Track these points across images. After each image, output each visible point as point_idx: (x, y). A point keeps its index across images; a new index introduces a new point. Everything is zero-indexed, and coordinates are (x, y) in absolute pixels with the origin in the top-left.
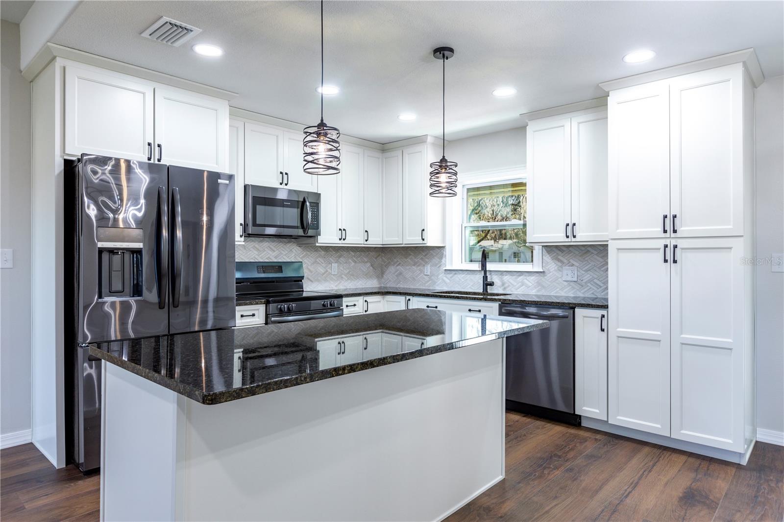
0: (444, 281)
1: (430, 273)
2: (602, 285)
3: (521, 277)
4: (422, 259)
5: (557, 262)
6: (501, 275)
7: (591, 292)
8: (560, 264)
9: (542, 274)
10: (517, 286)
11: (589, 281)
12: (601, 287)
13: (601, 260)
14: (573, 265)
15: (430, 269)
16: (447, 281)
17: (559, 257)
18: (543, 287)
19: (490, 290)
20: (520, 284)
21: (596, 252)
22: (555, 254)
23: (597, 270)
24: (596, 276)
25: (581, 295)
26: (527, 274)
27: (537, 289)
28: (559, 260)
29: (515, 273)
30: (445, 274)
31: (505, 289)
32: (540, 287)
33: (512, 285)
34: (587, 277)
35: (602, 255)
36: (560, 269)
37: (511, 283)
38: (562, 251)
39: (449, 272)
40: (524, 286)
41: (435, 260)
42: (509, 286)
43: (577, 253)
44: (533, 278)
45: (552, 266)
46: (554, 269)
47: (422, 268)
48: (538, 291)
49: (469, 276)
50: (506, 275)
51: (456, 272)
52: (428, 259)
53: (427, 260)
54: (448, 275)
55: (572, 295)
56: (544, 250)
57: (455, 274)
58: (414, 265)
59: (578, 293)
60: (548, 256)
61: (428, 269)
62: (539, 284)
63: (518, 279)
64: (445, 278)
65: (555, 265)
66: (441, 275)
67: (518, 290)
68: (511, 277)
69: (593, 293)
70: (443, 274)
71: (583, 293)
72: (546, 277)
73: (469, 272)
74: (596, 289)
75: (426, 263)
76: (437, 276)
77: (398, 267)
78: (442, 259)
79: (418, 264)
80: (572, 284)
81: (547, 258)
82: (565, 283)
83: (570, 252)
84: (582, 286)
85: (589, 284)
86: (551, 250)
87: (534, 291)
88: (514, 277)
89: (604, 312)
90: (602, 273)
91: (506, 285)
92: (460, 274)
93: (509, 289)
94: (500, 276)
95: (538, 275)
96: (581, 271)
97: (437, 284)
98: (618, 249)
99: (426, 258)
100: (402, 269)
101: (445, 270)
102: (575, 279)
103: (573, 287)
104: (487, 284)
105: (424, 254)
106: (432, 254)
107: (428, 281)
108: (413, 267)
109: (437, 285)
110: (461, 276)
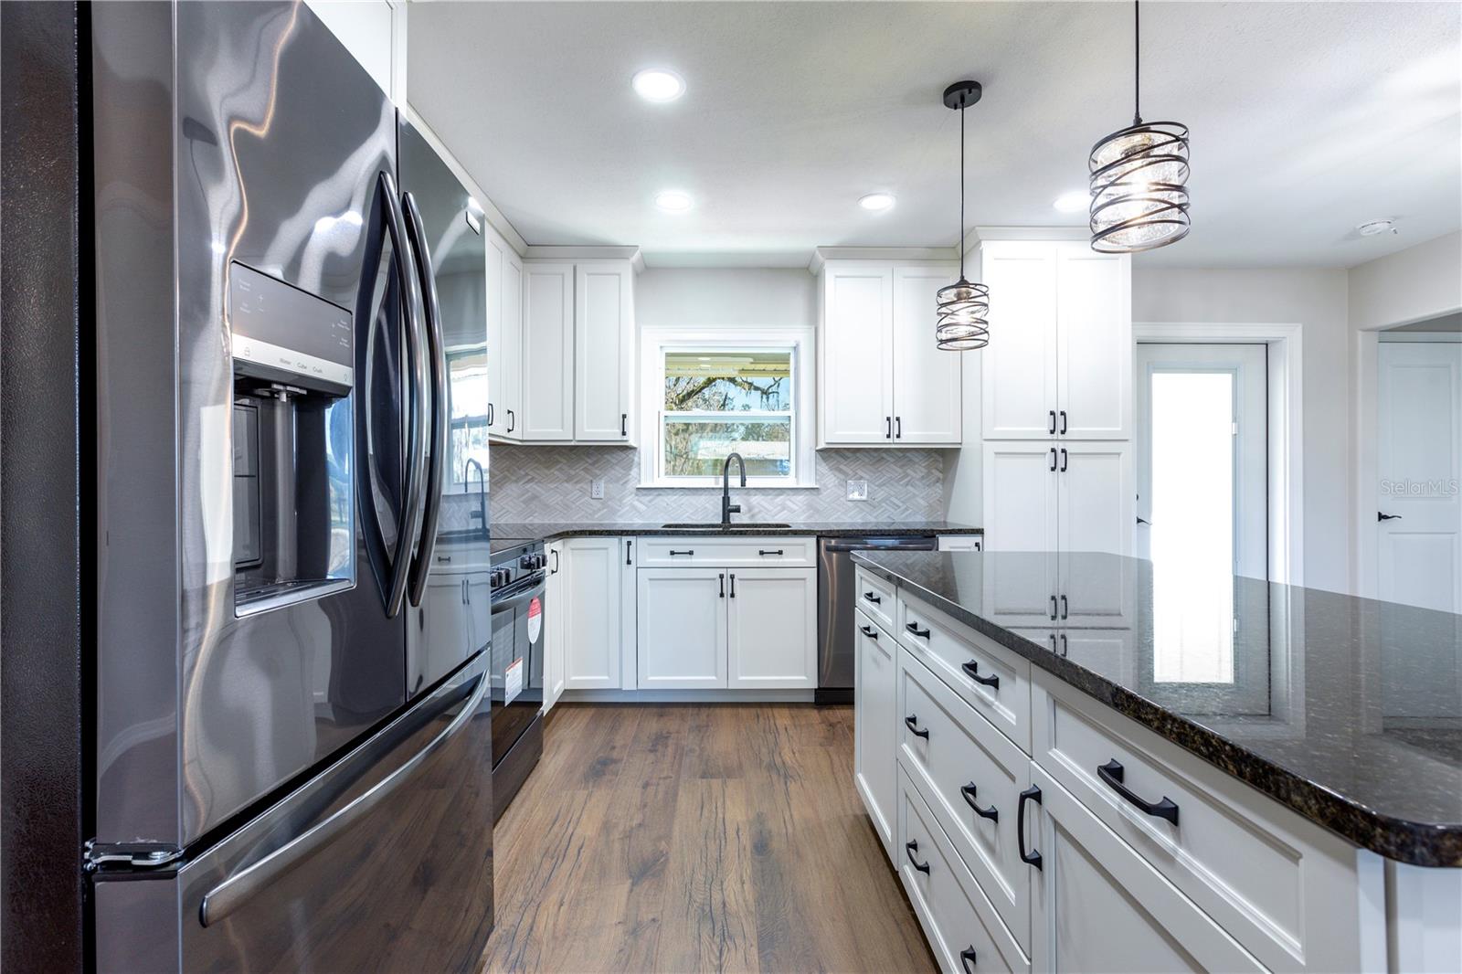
0: (634, 507)
1: (605, 493)
2: (901, 504)
3: (782, 497)
4: (586, 470)
5: (837, 473)
6: (746, 494)
7: (886, 516)
8: (842, 477)
9: (815, 492)
10: (775, 510)
11: (884, 500)
12: (899, 507)
13: (900, 471)
14: (861, 478)
15: (605, 487)
16: (642, 507)
17: (842, 467)
18: (817, 511)
19: (735, 519)
20: (779, 508)
21: (892, 460)
22: (835, 462)
23: (896, 484)
24: (892, 493)
25: (873, 520)
26: (789, 492)
27: (807, 514)
28: (840, 471)
29: (771, 491)
30: (637, 495)
31: (753, 516)
32: (811, 511)
33: (766, 509)
34: (881, 494)
35: (900, 464)
36: (844, 484)
37: (763, 507)
38: (846, 458)
39: (644, 492)
40: (785, 511)
41: (617, 471)
42: (760, 512)
43: (867, 460)
44: (801, 498)
45: (831, 480)
46: (832, 484)
47: (585, 487)
48: (810, 517)
49: (688, 497)
50: (755, 495)
51: (661, 492)
52: (600, 470)
53: (598, 472)
54: (642, 499)
55: (860, 521)
56: (818, 455)
57: (660, 495)
58: (567, 481)
59: (870, 517)
60: (824, 464)
61: (601, 488)
62: (810, 506)
63: (776, 501)
64: (636, 503)
65: (834, 479)
66: (629, 499)
67: (776, 517)
68: (763, 497)
69: (889, 517)
70: (633, 495)
71: (876, 517)
72: (820, 496)
73: (687, 492)
74: (893, 510)
75: (596, 476)
76: (620, 500)
77: (528, 486)
78: (630, 470)
79: (575, 480)
80: (859, 504)
81: (824, 468)
82: (851, 504)
83: (858, 459)
84: (875, 508)
85: (884, 504)
86: (829, 456)
87: (802, 518)
88: (770, 497)
89: (978, 539)
90: (900, 488)
91: (756, 510)
92: (668, 495)
93: (760, 516)
94: (745, 497)
95: (807, 493)
96: (873, 486)
97: (619, 514)
98: (996, 453)
99: (596, 468)
100: (538, 489)
101: (638, 489)
102: (864, 498)
103: (861, 509)
104: (728, 509)
105: (590, 461)
106: (608, 461)
107: (599, 510)
108: (566, 485)
109: (619, 517)
110: (670, 499)
